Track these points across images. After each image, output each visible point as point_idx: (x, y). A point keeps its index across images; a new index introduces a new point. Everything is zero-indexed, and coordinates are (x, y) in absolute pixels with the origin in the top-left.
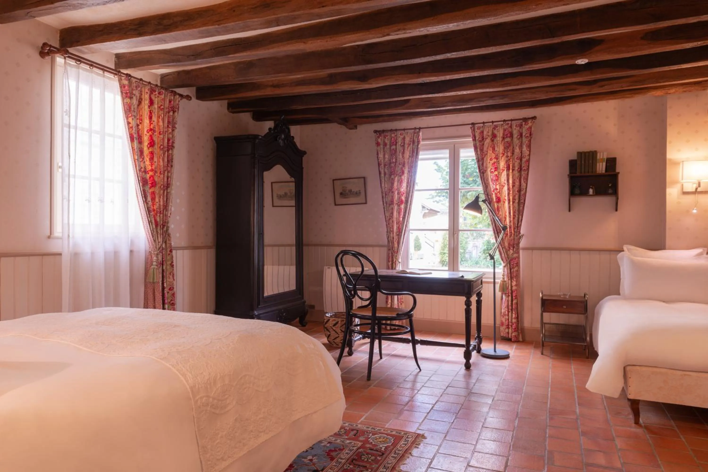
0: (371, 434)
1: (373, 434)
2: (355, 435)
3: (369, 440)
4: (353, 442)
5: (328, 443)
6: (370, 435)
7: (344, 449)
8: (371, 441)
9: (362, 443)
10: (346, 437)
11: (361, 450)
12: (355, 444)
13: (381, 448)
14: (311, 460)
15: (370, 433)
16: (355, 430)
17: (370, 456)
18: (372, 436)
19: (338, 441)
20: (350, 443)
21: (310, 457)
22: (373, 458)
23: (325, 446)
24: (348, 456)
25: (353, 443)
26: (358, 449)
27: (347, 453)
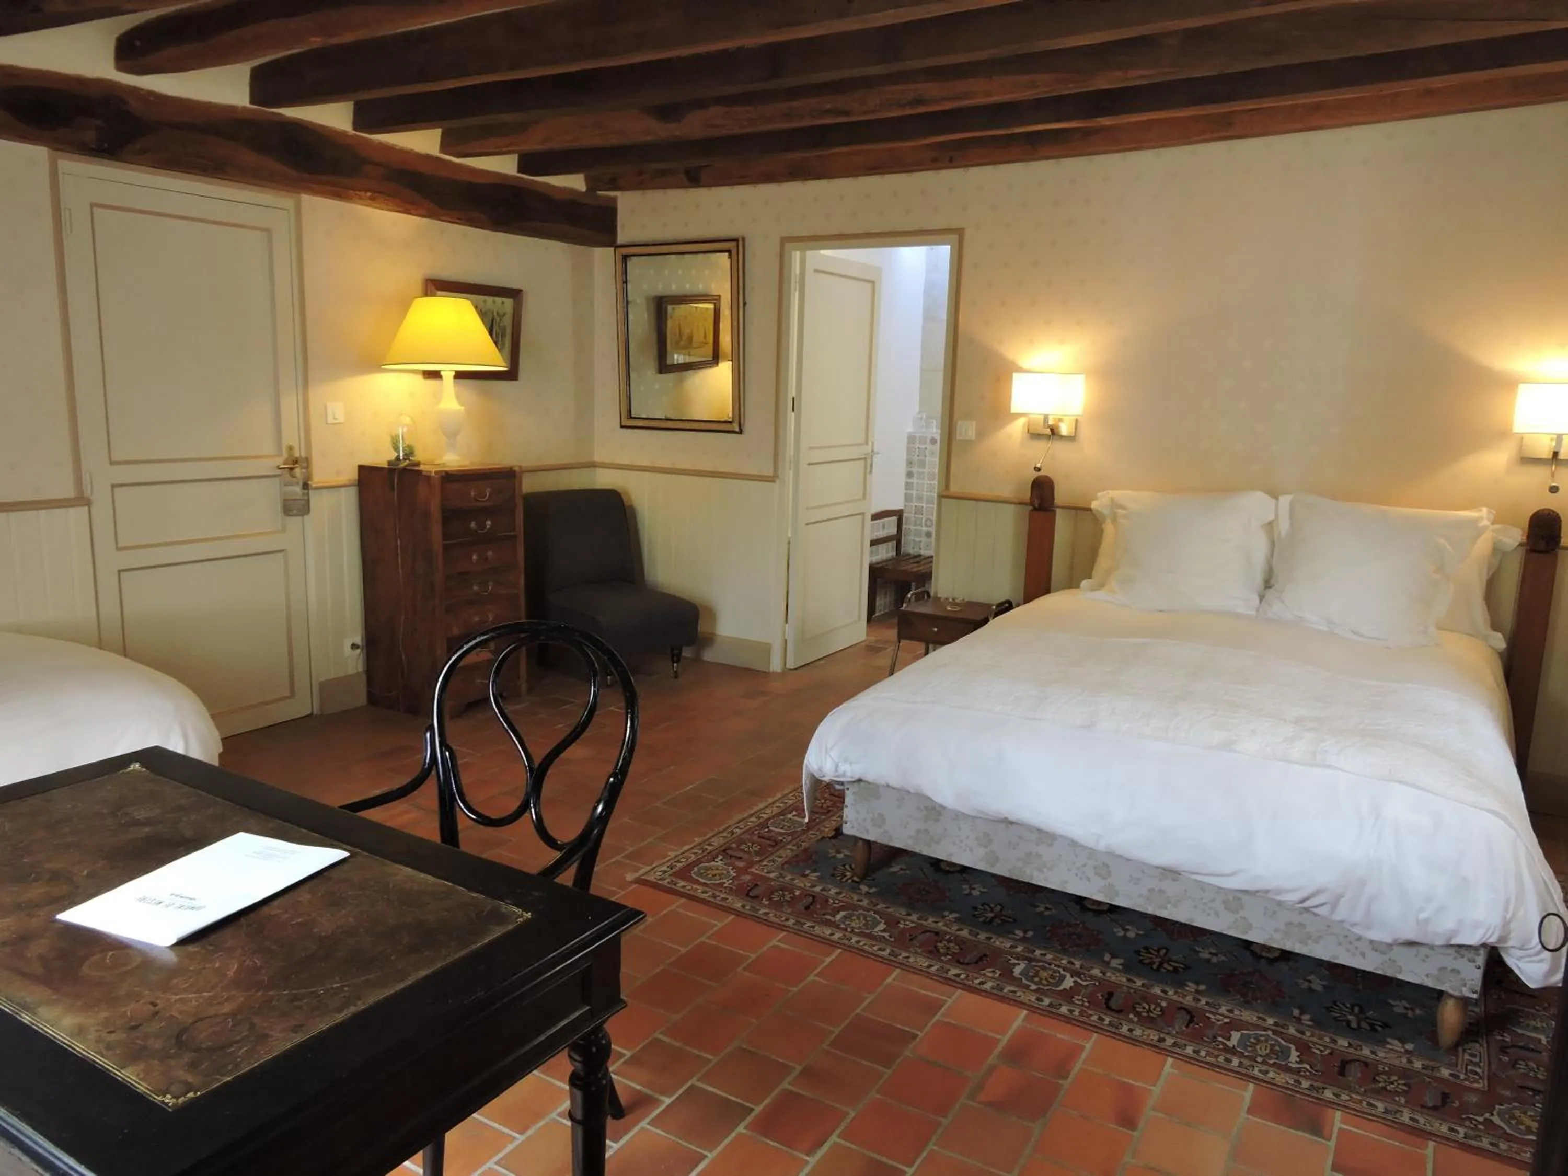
0: (725, 885)
1: (722, 884)
2: (756, 885)
3: (735, 875)
4: (763, 874)
5: (808, 875)
6: (729, 884)
7: (783, 865)
8: (732, 872)
9: (749, 870)
10: (772, 883)
11: (757, 859)
12: (763, 870)
13: (721, 860)
14: (838, 852)
15: (726, 888)
16: (752, 897)
17: (746, 849)
18: (725, 881)
19: (789, 877)
20: (768, 873)
21: (840, 856)
22: (743, 847)
23: (815, 871)
24: (782, 852)
25: (765, 871)
26: (761, 861)
27: (781, 857)
